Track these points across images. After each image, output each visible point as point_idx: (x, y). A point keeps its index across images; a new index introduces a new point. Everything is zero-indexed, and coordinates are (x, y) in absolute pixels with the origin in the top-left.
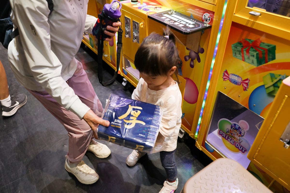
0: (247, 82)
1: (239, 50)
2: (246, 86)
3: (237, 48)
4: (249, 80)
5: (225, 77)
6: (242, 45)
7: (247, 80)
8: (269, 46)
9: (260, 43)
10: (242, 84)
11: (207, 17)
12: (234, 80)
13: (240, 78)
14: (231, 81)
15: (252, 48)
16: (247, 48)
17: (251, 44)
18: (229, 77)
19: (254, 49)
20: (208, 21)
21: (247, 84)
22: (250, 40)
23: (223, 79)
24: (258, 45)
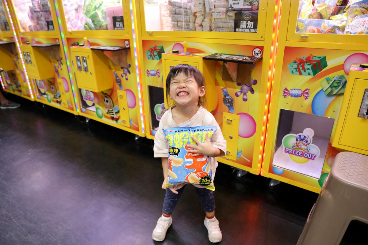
0: (307, 91)
1: (295, 68)
2: (307, 96)
3: (292, 66)
4: (309, 89)
5: (285, 94)
6: (297, 63)
7: (307, 89)
8: (320, 58)
9: (312, 57)
10: (303, 95)
11: (257, 52)
12: (295, 94)
13: (300, 90)
14: (292, 96)
15: (307, 63)
16: (302, 65)
17: (305, 60)
18: (289, 93)
19: (308, 63)
20: (259, 54)
21: (307, 93)
22: (303, 57)
23: (284, 97)
24: (311, 59)
